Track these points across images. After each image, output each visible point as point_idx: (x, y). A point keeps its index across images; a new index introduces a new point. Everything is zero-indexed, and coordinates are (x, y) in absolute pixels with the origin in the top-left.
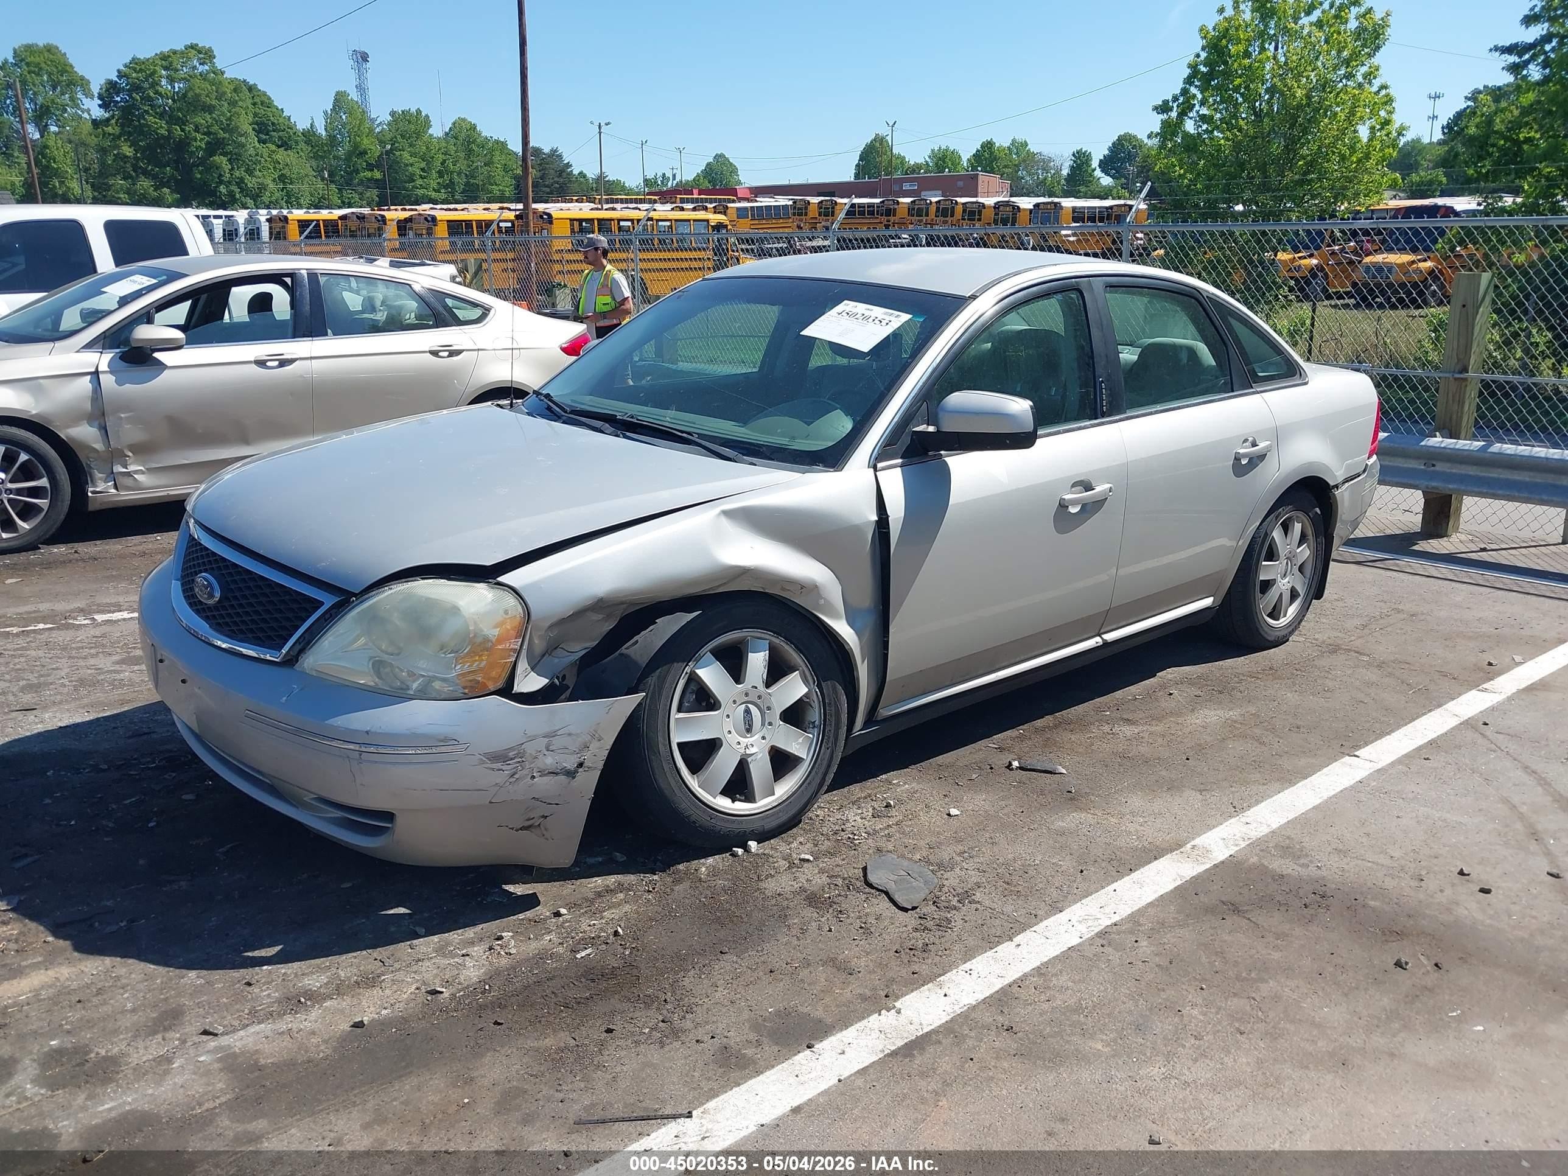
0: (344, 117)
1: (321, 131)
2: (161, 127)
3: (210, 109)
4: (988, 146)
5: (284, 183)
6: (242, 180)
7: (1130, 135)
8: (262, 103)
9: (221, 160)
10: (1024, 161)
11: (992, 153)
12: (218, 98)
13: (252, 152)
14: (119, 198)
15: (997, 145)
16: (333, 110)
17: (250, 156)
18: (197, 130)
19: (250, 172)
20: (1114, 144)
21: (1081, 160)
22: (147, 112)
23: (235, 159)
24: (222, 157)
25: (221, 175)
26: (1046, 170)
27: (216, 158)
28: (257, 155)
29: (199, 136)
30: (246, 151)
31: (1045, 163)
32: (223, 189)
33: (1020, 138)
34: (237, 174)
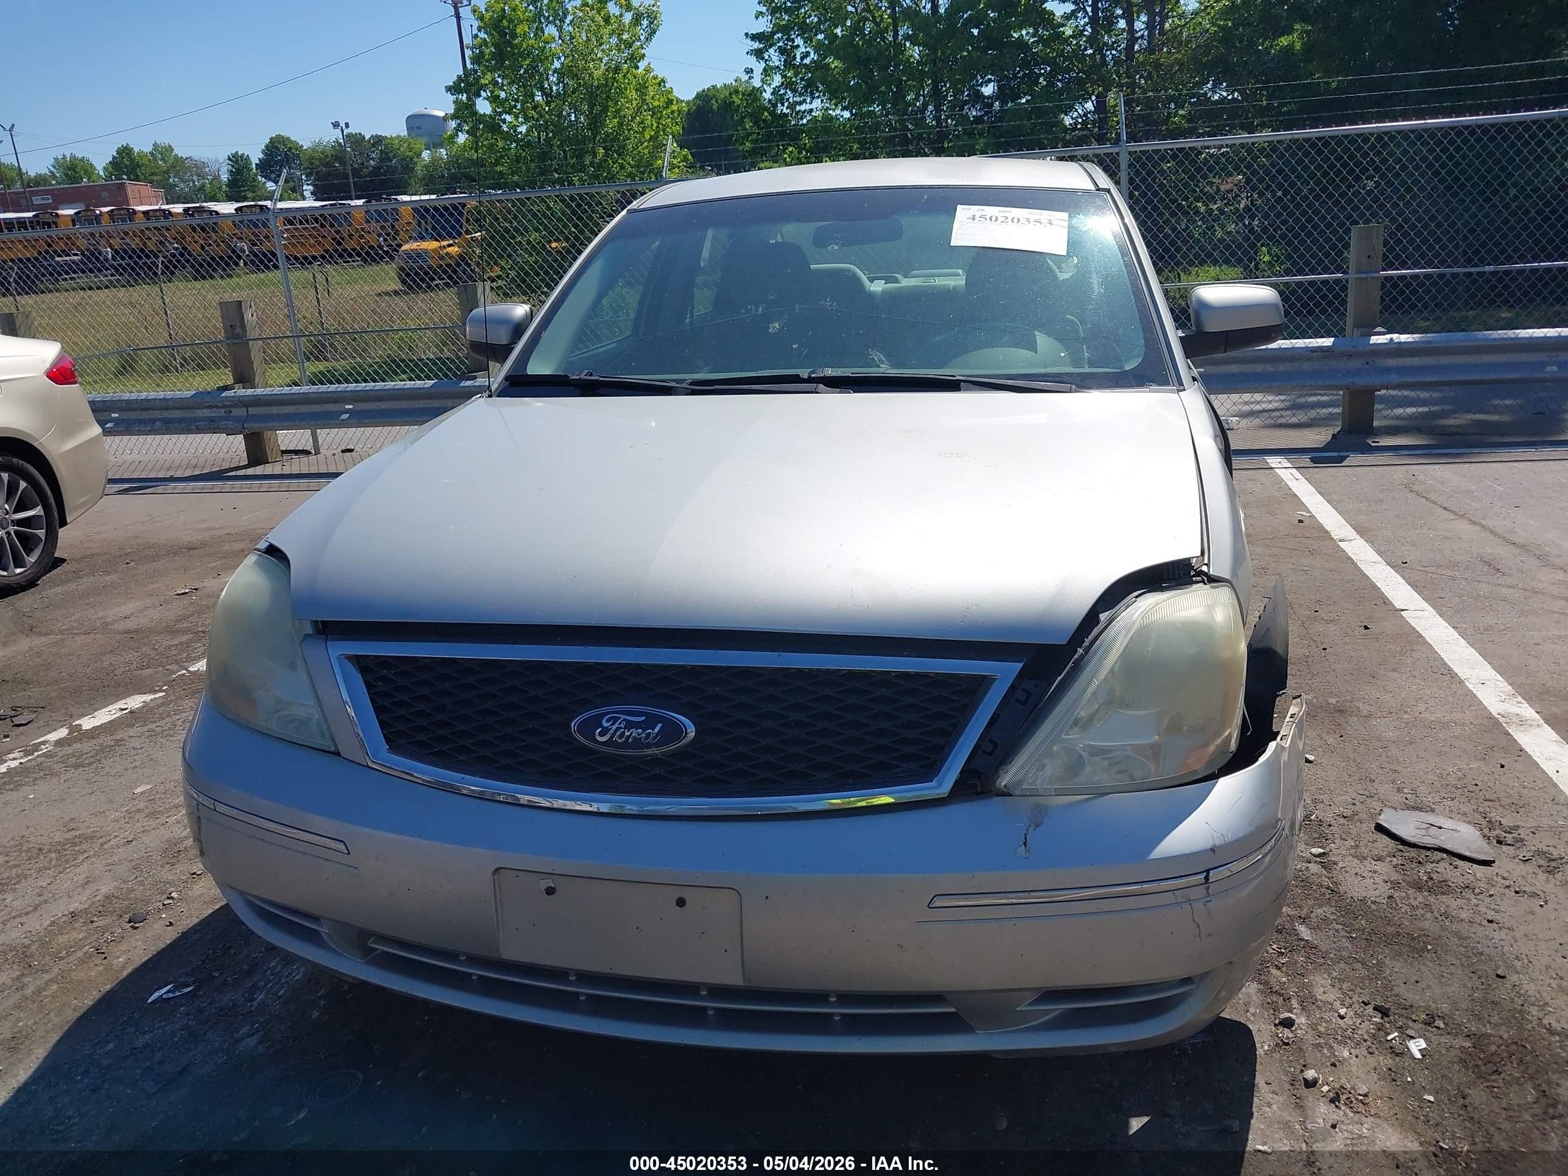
4: (125, 152)
7: (283, 137)
10: (174, 167)
11: (132, 160)
15: (136, 150)
20: (267, 147)
21: (238, 162)
26: (201, 176)
31: (199, 168)
33: (163, 140)
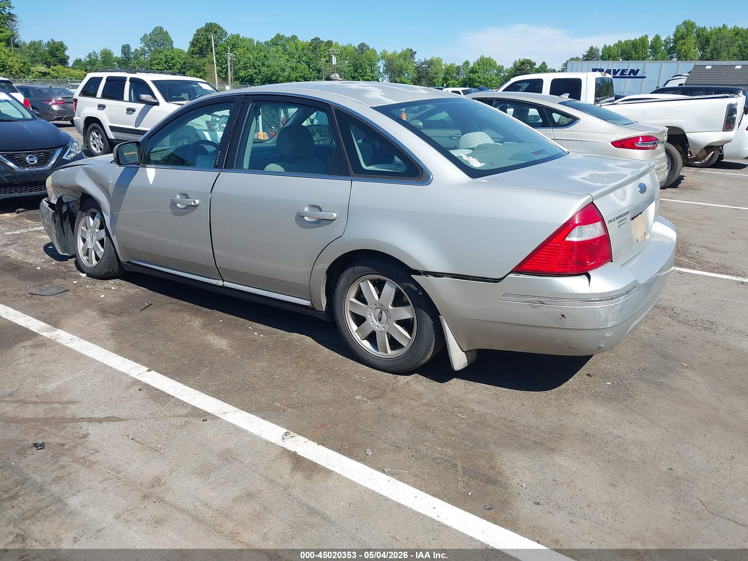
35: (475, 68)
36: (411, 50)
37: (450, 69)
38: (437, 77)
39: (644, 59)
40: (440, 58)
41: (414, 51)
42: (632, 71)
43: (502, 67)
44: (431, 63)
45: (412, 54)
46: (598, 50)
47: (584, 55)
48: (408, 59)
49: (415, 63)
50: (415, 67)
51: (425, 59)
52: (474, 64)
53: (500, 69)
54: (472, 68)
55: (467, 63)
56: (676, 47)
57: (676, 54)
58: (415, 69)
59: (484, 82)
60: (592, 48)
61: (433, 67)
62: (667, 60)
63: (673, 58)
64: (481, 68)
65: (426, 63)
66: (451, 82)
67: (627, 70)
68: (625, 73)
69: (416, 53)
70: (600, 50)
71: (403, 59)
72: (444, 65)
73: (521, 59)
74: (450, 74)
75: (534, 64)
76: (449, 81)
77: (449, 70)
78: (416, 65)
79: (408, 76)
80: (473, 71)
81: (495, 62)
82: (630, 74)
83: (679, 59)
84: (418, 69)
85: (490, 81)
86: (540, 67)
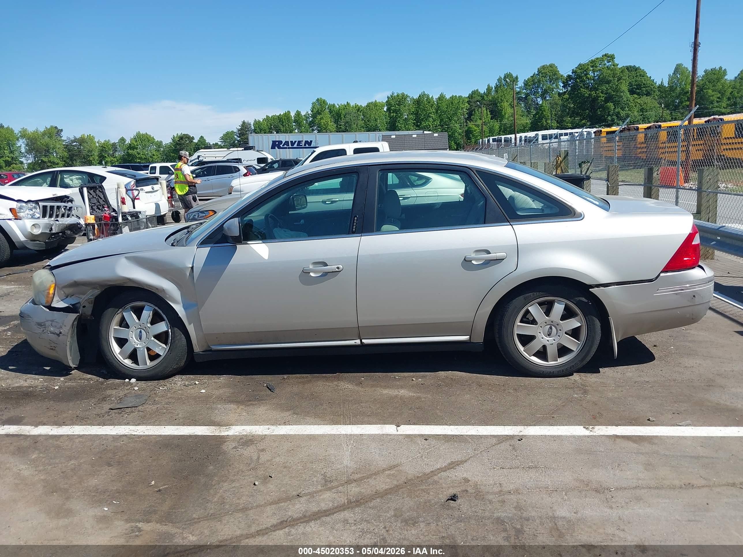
0: (679, 76)
1: (666, 84)
2: (586, 93)
3: (608, 82)
5: (643, 112)
6: (619, 113)
8: (640, 75)
9: (611, 105)
12: (613, 77)
13: (625, 99)
14: (568, 126)
16: (674, 73)
17: (624, 101)
18: (602, 93)
19: (623, 109)
22: (581, 87)
23: (616, 104)
24: (611, 103)
25: (609, 112)
27: (608, 104)
28: (627, 101)
29: (602, 95)
30: (623, 99)
32: (609, 118)
34: (617, 110)
35: (133, 144)
36: (56, 128)
37: (106, 147)
38: (92, 155)
39: (291, 132)
40: (92, 135)
41: (59, 128)
42: (306, 142)
43: (161, 142)
44: (82, 141)
45: (59, 132)
46: (250, 124)
47: (238, 129)
48: (54, 137)
49: (64, 141)
50: (64, 145)
51: (75, 137)
52: (131, 140)
53: (159, 144)
54: (130, 144)
55: (122, 140)
56: (315, 121)
57: (316, 127)
58: (65, 148)
59: (145, 158)
60: (244, 123)
61: (85, 145)
62: (310, 132)
63: (314, 130)
64: (139, 144)
65: (76, 141)
66: (108, 159)
67: (302, 141)
68: (301, 144)
69: (62, 130)
70: (252, 124)
71: (49, 137)
72: (98, 142)
73: (179, 134)
74: (106, 151)
75: (193, 138)
76: (106, 159)
77: (104, 148)
78: (64, 143)
79: (57, 155)
80: (131, 147)
81: (153, 138)
82: (305, 145)
83: (319, 131)
84: (68, 147)
85: (151, 157)
86: (199, 141)
